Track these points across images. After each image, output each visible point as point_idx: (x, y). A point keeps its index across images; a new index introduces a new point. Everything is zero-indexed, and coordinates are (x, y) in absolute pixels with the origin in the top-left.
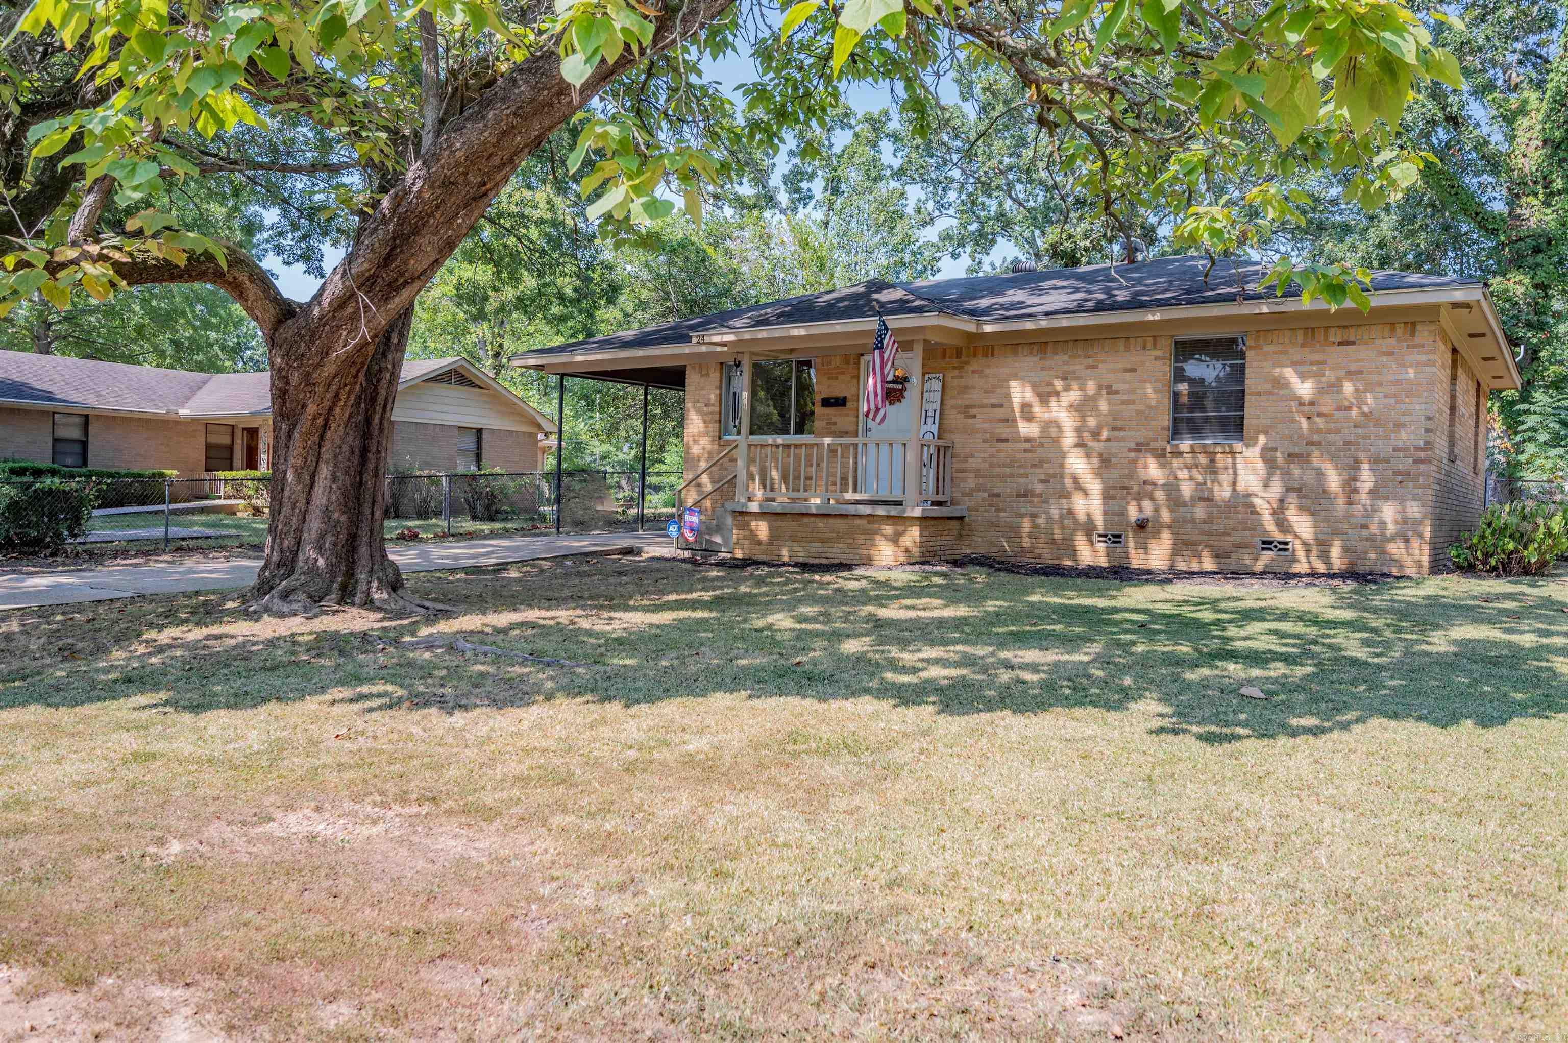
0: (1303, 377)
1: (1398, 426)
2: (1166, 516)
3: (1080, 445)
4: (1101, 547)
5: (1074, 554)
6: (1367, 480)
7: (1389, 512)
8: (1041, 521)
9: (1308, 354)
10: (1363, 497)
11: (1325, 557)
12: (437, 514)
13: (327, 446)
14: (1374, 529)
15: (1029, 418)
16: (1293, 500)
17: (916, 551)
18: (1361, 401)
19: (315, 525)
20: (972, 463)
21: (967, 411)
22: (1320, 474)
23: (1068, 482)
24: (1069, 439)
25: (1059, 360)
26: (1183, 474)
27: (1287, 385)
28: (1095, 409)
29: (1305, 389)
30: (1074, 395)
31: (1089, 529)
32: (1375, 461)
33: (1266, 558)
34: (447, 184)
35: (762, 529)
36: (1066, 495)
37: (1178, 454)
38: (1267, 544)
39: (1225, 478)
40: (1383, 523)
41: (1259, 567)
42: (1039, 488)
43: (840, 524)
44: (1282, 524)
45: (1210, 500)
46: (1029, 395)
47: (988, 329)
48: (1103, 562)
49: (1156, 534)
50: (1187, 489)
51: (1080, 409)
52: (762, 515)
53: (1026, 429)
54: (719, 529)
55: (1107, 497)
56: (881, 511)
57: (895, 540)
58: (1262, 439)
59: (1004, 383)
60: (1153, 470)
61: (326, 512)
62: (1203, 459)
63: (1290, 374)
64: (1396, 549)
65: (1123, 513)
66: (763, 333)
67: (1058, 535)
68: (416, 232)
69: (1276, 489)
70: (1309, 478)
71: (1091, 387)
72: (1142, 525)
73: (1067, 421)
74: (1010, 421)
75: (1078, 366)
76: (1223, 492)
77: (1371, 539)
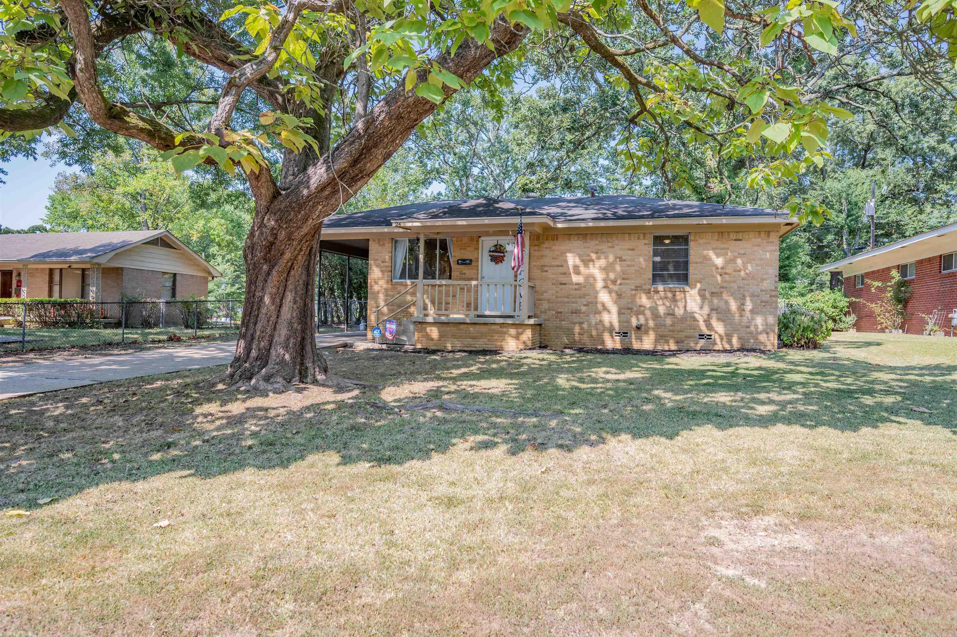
0: (718, 255)
1: (762, 280)
2: (651, 323)
3: (605, 287)
4: (617, 339)
5: (603, 343)
6: (749, 306)
7: (759, 321)
8: (585, 326)
9: (719, 244)
10: (748, 314)
11: (730, 342)
13: (291, 280)
14: (752, 328)
15: (578, 273)
16: (714, 316)
17: (529, 343)
18: (745, 268)
19: (283, 332)
20: (546, 296)
21: (543, 268)
22: (727, 302)
23: (600, 307)
24: (600, 284)
25: (592, 243)
26: (660, 302)
27: (710, 259)
28: (614, 270)
29: (719, 261)
30: (602, 262)
31: (611, 330)
32: (752, 296)
33: (702, 343)
34: (399, 117)
35: (434, 332)
36: (599, 313)
37: (657, 292)
38: (702, 336)
39: (681, 304)
40: (756, 326)
41: (698, 348)
42: (584, 309)
43: (484, 329)
44: (709, 326)
45: (673, 315)
46: (578, 261)
47: (559, 226)
48: (618, 346)
49: (647, 332)
50: (662, 310)
51: (606, 270)
52: (435, 324)
53: (575, 279)
55: (620, 313)
56: (509, 321)
57: (517, 337)
58: (699, 285)
59: (564, 253)
60: (644, 300)
62: (670, 295)
63: (711, 254)
64: (763, 338)
65: (629, 322)
66: (439, 222)
67: (594, 333)
69: (706, 310)
70: (722, 304)
71: (611, 258)
72: (638, 328)
73: (599, 276)
74: (567, 274)
75: (604, 247)
76: (679, 312)
77: (751, 333)
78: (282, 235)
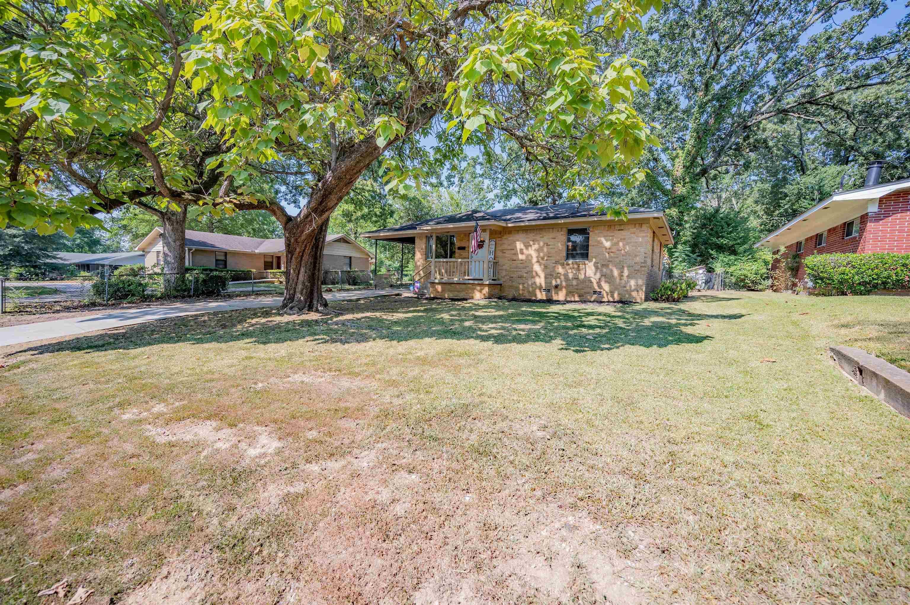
0: (607, 240)
1: (636, 256)
2: (564, 284)
3: (538, 262)
4: (544, 293)
5: (536, 296)
6: (626, 273)
7: (633, 283)
8: (526, 285)
9: (609, 233)
10: (625, 278)
11: (612, 296)
12: (337, 283)
13: (303, 262)
14: (628, 288)
15: (522, 253)
16: (603, 279)
17: (487, 295)
18: (625, 248)
19: (300, 286)
20: (504, 267)
21: (503, 251)
22: (612, 271)
23: (534, 274)
24: (534, 260)
25: (531, 235)
26: (570, 271)
27: (602, 243)
28: (543, 250)
29: (607, 244)
30: (536, 246)
31: (540, 288)
32: (628, 267)
33: (594, 297)
34: (340, 178)
35: (439, 288)
36: (533, 277)
37: (568, 265)
38: (595, 292)
39: (582, 272)
40: (630, 286)
41: (592, 299)
42: (525, 275)
43: (463, 286)
44: (600, 286)
45: (577, 279)
46: (522, 246)
47: (510, 225)
48: (545, 298)
49: (561, 290)
50: (571, 276)
51: (538, 251)
52: (439, 283)
53: (521, 257)
54: (426, 288)
55: (546, 278)
56: (476, 282)
57: (480, 291)
58: (594, 260)
59: (515, 242)
60: (560, 270)
61: (303, 283)
62: (576, 266)
63: (603, 240)
64: (634, 294)
65: (551, 283)
66: (439, 226)
67: (531, 289)
68: (330, 193)
69: (598, 275)
70: (608, 272)
71: (542, 244)
72: (556, 287)
73: (534, 254)
74: (516, 254)
75: (538, 237)
76: (582, 277)
77: (627, 291)
78: (292, 240)
